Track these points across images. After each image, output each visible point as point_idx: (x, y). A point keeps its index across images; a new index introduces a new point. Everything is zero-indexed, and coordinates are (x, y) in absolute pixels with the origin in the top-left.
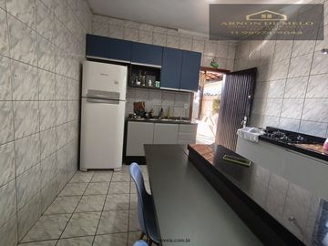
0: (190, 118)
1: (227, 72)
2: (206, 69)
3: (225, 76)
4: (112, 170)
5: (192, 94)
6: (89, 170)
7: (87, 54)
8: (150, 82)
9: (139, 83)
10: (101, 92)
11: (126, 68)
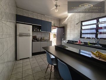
0: (49, 40)
1: (58, 27)
2: (52, 26)
3: (57, 28)
4: (29, 58)
5: (50, 33)
6: (20, 59)
7: (16, 21)
8: (38, 30)
9: (35, 30)
10: (24, 33)
11: (32, 26)
